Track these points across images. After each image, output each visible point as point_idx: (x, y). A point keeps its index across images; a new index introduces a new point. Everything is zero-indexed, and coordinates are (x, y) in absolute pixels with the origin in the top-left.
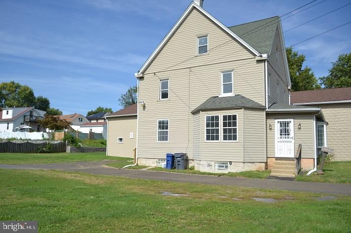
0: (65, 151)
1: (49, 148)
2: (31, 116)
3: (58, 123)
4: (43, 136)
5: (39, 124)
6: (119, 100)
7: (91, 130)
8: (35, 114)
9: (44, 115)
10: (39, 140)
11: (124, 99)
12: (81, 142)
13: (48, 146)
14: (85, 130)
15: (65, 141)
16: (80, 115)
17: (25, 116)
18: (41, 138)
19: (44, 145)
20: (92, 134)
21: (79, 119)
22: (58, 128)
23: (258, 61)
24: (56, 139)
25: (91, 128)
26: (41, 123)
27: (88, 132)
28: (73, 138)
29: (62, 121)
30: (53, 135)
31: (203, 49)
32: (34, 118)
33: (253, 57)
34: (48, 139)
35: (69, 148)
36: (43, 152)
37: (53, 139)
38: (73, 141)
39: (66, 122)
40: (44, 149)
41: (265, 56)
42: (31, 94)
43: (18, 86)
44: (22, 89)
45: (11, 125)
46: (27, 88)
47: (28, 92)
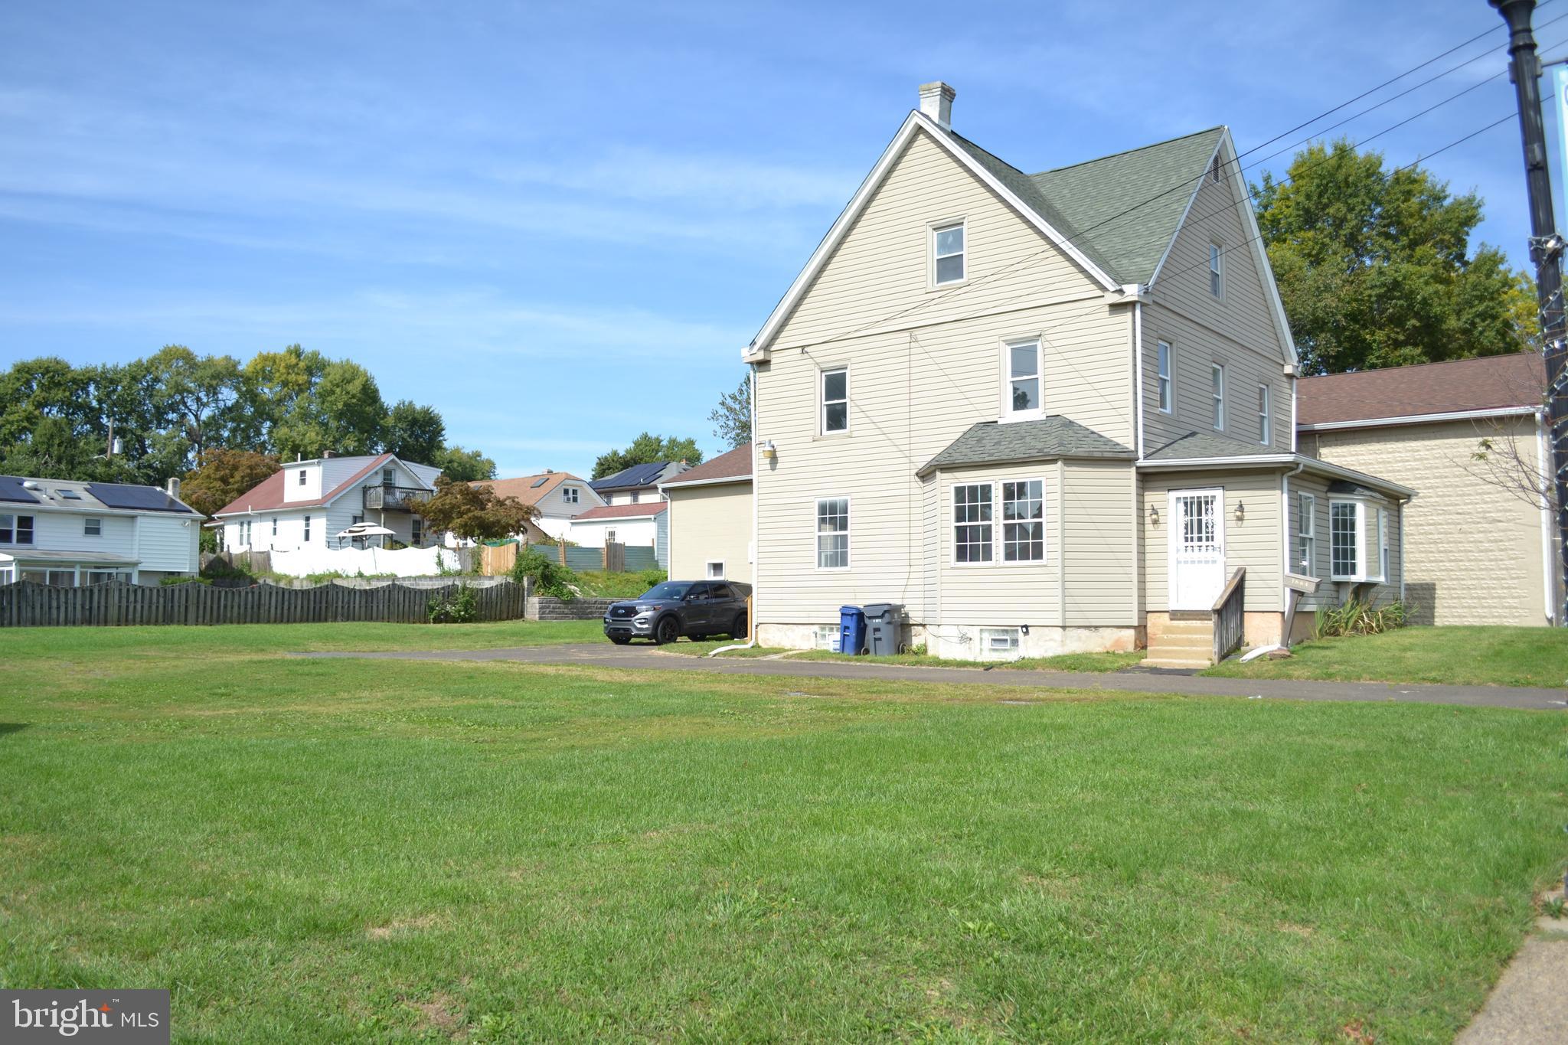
0: (520, 614)
1: (467, 605)
2: (389, 487)
3: (490, 513)
4: (440, 563)
5: (417, 517)
6: (715, 416)
7: (612, 534)
8: (400, 481)
9: (435, 483)
10: (424, 577)
11: (729, 409)
12: (575, 580)
13: (461, 599)
14: (591, 536)
15: (519, 578)
16: (569, 477)
17: (365, 490)
18: (434, 570)
19: (449, 593)
20: (616, 553)
21: (566, 492)
22: (491, 531)
23: (1116, 308)
24: (487, 570)
25: (611, 527)
26: (425, 514)
27: (603, 545)
28: (547, 566)
29: (500, 503)
30: (476, 558)
31: (950, 268)
32: (399, 495)
33: (1099, 293)
34: (459, 574)
35: (533, 604)
36: (446, 618)
37: (476, 572)
38: (548, 579)
39: (518, 507)
40: (449, 608)
41: (1132, 292)
42: (369, 394)
43: (316, 366)
44: (335, 375)
45: (319, 524)
46: (351, 373)
47: (355, 387)
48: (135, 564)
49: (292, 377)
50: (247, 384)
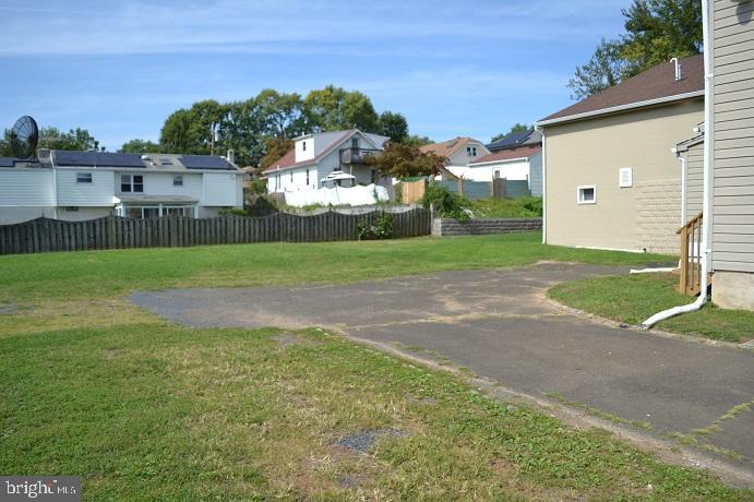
0: (427, 232)
1: (386, 226)
2: (355, 149)
3: (415, 164)
4: (376, 196)
5: (372, 168)
6: (571, 84)
7: (497, 172)
8: (363, 145)
9: (384, 145)
10: (367, 205)
11: (583, 78)
12: (470, 206)
13: (382, 221)
14: (483, 174)
15: (427, 206)
16: (470, 140)
17: (341, 151)
18: (372, 201)
19: (373, 217)
20: (499, 183)
21: (469, 149)
22: (411, 173)
24: (406, 199)
25: (496, 168)
26: (375, 164)
27: (491, 180)
28: (447, 196)
29: (424, 155)
30: (398, 189)
32: (361, 154)
34: (388, 202)
35: (437, 224)
36: (371, 236)
37: (399, 201)
38: (448, 204)
39: (435, 157)
40: (372, 229)
42: (368, 108)
43: (340, 95)
44: (349, 99)
45: (314, 174)
46: (357, 97)
47: (359, 105)
48: (196, 202)
49: (327, 102)
50: (306, 107)
